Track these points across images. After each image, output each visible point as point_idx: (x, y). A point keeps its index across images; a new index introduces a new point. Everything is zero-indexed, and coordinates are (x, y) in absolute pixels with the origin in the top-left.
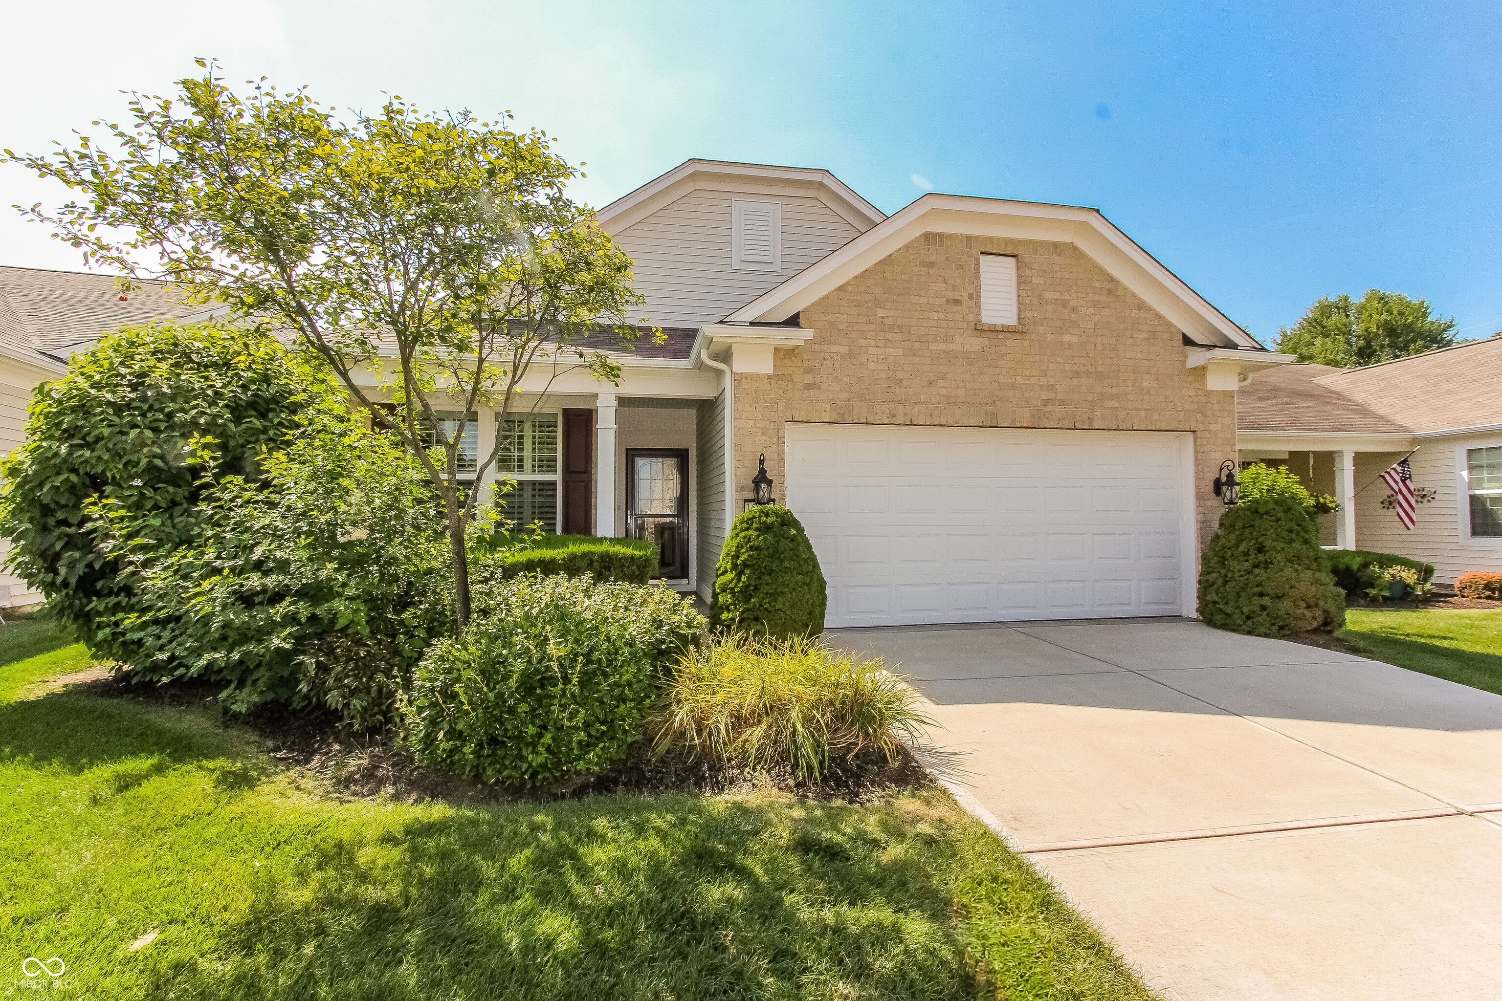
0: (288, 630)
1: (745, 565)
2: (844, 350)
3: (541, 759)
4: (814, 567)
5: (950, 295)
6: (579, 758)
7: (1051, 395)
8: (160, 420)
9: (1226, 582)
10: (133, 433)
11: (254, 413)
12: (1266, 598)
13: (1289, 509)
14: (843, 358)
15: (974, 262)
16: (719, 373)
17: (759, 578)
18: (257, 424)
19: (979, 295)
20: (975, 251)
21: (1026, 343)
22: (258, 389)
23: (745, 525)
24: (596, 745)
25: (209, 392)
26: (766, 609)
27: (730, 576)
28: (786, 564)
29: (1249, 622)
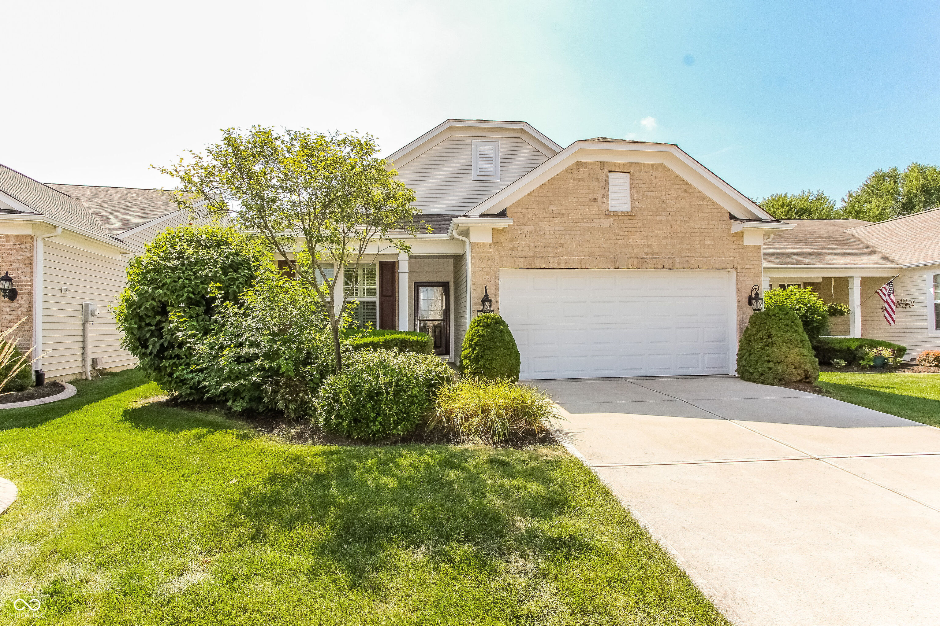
0: (259, 373)
1: (476, 345)
2: (532, 228)
3: (377, 428)
4: (513, 345)
5: (591, 196)
6: (394, 428)
7: (650, 250)
8: (190, 275)
9: (750, 355)
10: (180, 282)
11: (232, 270)
12: (771, 363)
13: (787, 313)
14: (531, 233)
15: (605, 177)
16: (464, 242)
17: (484, 351)
18: (235, 275)
19: (608, 195)
20: (606, 171)
21: (635, 221)
22: (234, 258)
23: (476, 324)
24: (402, 423)
25: (212, 261)
26: (487, 368)
27: (469, 350)
28: (498, 344)
29: (762, 377)
